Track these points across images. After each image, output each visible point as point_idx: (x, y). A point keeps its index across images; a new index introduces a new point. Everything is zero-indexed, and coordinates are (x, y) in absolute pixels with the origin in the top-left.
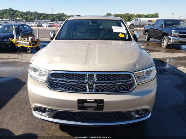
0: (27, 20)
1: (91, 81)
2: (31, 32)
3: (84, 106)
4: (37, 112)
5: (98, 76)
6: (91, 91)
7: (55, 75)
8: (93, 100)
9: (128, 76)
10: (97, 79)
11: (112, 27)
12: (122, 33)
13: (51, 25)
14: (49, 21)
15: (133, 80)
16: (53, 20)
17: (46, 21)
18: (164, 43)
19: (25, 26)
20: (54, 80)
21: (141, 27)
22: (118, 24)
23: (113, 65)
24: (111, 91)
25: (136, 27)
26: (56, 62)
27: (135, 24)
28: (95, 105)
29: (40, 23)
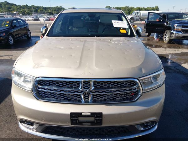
0: (24, 14)
1: (87, 90)
2: (26, 27)
3: (79, 121)
4: (24, 124)
5: (95, 83)
6: (87, 101)
7: (42, 82)
8: (90, 114)
9: (132, 82)
10: (95, 86)
11: (112, 21)
12: (124, 29)
13: (48, 19)
14: (47, 14)
15: (139, 87)
16: (51, 14)
17: (44, 14)
18: (166, 38)
19: (19, 20)
20: (42, 88)
21: (141, 20)
22: (119, 17)
23: (114, 70)
24: (111, 100)
25: (136, 21)
26: (43, 67)
27: (135, 18)
28: (92, 119)
29: (37, 17)
